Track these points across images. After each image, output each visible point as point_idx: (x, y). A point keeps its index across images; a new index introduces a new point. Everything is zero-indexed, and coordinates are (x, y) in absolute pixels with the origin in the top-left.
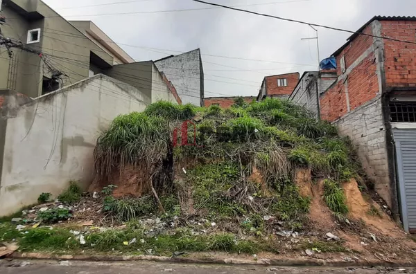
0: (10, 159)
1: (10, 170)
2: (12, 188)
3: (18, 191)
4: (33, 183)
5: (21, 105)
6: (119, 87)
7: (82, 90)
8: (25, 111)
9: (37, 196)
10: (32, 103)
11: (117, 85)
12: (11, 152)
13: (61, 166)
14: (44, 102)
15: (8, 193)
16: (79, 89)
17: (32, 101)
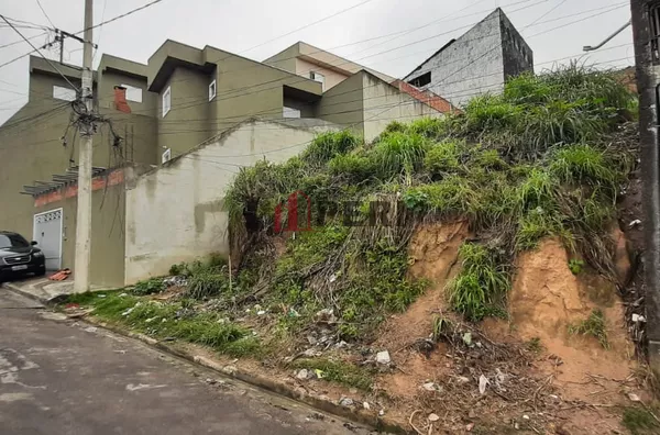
0: (132, 230)
1: (133, 241)
2: (138, 259)
3: (145, 262)
4: (161, 254)
5: (140, 175)
6: (289, 127)
7: (222, 144)
8: (145, 180)
9: (169, 267)
10: (154, 171)
11: (282, 124)
12: (133, 223)
13: (197, 236)
14: (168, 167)
15: (134, 263)
16: (217, 144)
17: (153, 169)
